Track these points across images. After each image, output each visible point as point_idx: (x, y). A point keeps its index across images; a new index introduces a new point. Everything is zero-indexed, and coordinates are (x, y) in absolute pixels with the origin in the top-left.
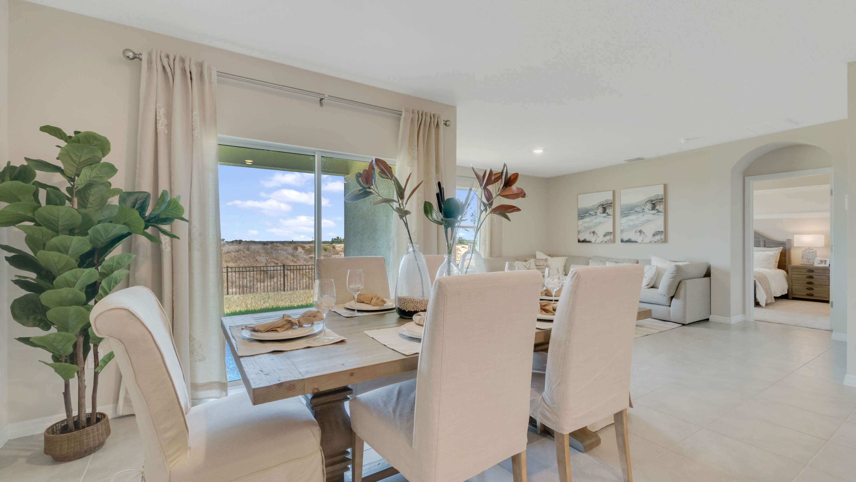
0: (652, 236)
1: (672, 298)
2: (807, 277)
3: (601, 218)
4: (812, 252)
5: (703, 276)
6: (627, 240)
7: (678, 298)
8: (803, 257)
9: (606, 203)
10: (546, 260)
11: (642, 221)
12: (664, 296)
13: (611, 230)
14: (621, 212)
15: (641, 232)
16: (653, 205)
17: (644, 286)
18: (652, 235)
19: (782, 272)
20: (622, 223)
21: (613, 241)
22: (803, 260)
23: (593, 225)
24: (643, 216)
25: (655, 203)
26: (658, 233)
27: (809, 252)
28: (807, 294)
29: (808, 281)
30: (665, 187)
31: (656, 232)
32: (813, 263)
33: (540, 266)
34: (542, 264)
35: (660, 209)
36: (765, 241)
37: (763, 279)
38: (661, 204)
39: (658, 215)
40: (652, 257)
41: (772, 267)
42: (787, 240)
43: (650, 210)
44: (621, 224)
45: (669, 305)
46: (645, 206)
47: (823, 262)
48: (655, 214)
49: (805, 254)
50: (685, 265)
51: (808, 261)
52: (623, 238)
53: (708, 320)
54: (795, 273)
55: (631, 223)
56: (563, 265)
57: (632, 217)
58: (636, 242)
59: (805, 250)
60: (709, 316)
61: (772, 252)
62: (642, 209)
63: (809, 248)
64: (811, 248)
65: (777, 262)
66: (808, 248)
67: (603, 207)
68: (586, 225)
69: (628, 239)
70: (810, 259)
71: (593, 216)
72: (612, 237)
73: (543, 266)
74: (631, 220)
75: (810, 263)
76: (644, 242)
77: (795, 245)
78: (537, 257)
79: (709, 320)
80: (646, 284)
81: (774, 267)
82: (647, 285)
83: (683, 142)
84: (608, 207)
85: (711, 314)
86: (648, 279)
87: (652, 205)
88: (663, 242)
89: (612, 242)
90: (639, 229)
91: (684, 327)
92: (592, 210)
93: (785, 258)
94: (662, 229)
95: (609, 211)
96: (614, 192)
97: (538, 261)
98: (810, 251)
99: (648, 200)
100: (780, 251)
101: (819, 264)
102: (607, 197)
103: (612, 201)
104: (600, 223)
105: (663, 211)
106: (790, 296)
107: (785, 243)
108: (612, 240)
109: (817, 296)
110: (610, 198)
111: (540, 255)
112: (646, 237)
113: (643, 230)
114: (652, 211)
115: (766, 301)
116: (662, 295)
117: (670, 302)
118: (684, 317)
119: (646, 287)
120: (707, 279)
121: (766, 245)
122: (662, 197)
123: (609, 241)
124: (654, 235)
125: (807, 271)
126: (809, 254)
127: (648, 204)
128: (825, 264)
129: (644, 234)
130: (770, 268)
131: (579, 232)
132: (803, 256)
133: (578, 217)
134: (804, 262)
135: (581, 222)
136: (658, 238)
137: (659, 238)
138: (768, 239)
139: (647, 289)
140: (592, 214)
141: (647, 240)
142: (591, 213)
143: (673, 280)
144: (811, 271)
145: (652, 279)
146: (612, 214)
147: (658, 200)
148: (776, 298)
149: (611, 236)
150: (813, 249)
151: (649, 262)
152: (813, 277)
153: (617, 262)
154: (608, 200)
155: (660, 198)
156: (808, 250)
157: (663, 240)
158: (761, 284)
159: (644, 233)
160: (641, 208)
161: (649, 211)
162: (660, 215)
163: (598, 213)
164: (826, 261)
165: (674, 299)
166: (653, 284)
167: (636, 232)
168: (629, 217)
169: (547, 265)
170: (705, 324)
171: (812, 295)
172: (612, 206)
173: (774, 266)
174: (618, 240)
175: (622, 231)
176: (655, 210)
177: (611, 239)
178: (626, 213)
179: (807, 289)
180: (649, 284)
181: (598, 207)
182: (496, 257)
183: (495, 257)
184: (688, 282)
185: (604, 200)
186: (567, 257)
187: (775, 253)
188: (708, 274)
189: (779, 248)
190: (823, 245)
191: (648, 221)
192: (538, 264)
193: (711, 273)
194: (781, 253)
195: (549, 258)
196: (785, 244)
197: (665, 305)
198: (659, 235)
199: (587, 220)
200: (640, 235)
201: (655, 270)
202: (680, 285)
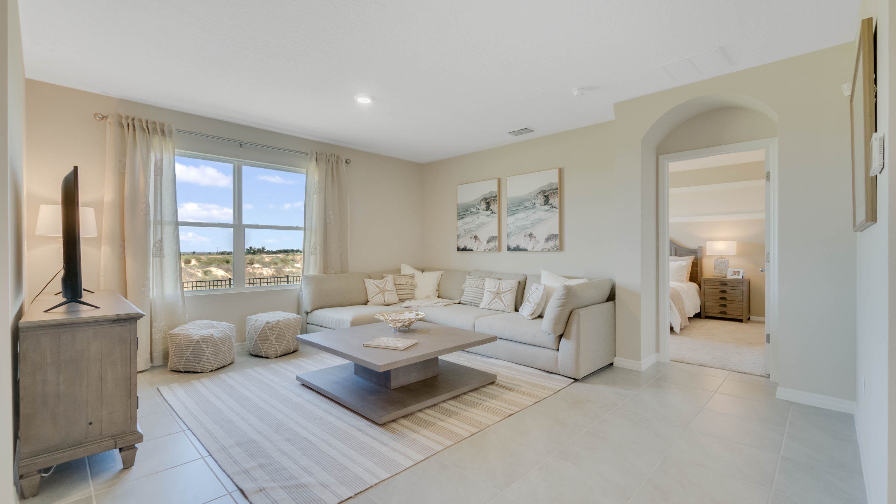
0: (544, 242)
1: (561, 336)
2: (720, 291)
3: (484, 217)
4: (725, 262)
5: (605, 300)
6: (515, 248)
7: (568, 338)
8: (715, 268)
9: (490, 196)
10: (412, 277)
11: (533, 221)
12: (549, 334)
13: (496, 234)
14: (507, 208)
15: (531, 236)
16: (546, 198)
17: (527, 317)
18: (545, 240)
19: (694, 286)
20: (509, 224)
21: (499, 249)
22: (715, 270)
23: (475, 227)
24: (533, 213)
25: (548, 194)
26: (552, 238)
27: (722, 262)
28: (720, 311)
29: (721, 296)
30: (561, 171)
31: (550, 236)
32: (726, 275)
33: (401, 285)
34: (405, 282)
35: (554, 203)
36: (676, 248)
37: (676, 298)
38: (556, 196)
39: (552, 211)
40: (542, 271)
41: (684, 280)
42: (699, 247)
43: (542, 205)
44: (507, 225)
45: (557, 349)
46: (537, 200)
47: (737, 274)
48: (548, 210)
49: (717, 264)
50: (578, 286)
51: (721, 272)
52: (509, 244)
53: (612, 364)
54: (708, 287)
55: (519, 224)
56: (436, 284)
57: (521, 215)
58: (526, 250)
59: (717, 259)
60: (613, 359)
61: (683, 262)
62: (532, 204)
63: (722, 257)
64: (723, 257)
65: (688, 274)
66: (720, 257)
67: (486, 202)
68: (466, 227)
69: (516, 246)
70: (723, 270)
71: (474, 215)
72: (497, 243)
73: (406, 284)
74: (520, 219)
75: (722, 275)
76: (534, 250)
77: (707, 254)
78: (403, 272)
79: (614, 364)
80: (531, 313)
81: (686, 280)
82: (532, 315)
83: (575, 93)
84: (493, 201)
85: (615, 356)
86: (533, 305)
87: (544, 197)
88: (558, 249)
89: (498, 251)
90: (529, 231)
91: (577, 384)
92: (474, 206)
93: (696, 269)
94: (557, 232)
95: (494, 207)
96: (499, 181)
97: (400, 278)
98: (722, 260)
99: (540, 191)
100: (692, 260)
101: (732, 275)
102: (490, 187)
103: (497, 194)
104: (483, 224)
105: (557, 206)
106: (703, 315)
107: (696, 251)
108: (497, 247)
109: (731, 314)
110: (495, 189)
111: (407, 270)
112: (537, 242)
113: (534, 234)
114: (545, 206)
115: (681, 325)
116: (546, 333)
117: (557, 345)
118: (577, 368)
119: (529, 318)
120: (610, 303)
121: (677, 254)
122: (557, 187)
123: (493, 249)
124: (547, 240)
125: (720, 284)
126: (722, 264)
127: (539, 196)
128: (739, 276)
129: (535, 239)
130: (682, 281)
131: (458, 237)
132: (715, 266)
133: (457, 216)
134: (716, 273)
135: (460, 223)
136: (551, 243)
137: (553, 245)
138: (679, 246)
139: (531, 321)
140: (473, 212)
141: (539, 247)
142: (473, 210)
143: (562, 310)
144: (724, 284)
145: (539, 304)
146: (497, 211)
147: (551, 191)
148: (689, 318)
149: (495, 242)
150: (725, 258)
151: (538, 278)
152: (726, 292)
153: (500, 279)
154: (492, 192)
155: (554, 187)
156: (721, 259)
157: (558, 247)
158: (675, 305)
159: (535, 237)
160: (532, 202)
161: (540, 206)
162: (554, 211)
163: (481, 211)
164: (739, 272)
165: (563, 339)
166: (540, 312)
167: (525, 236)
168: (516, 216)
169: (412, 283)
170: (608, 375)
171: (725, 313)
172: (497, 200)
173: (685, 278)
174: (504, 248)
175: (509, 235)
176: (548, 205)
177: (495, 246)
178: (513, 210)
179: (720, 305)
180: (534, 312)
181: (481, 203)
182: (335, 273)
183: (333, 274)
184: (582, 312)
185: (488, 192)
186: (443, 272)
187: (686, 262)
188: (611, 297)
189: (690, 257)
190: (736, 254)
191: (540, 220)
192: (398, 283)
193: (616, 293)
194: (693, 263)
195: (418, 274)
196: (697, 253)
197: (550, 348)
198: (553, 239)
199: (468, 219)
200: (530, 240)
201: (542, 292)
202: (571, 316)
